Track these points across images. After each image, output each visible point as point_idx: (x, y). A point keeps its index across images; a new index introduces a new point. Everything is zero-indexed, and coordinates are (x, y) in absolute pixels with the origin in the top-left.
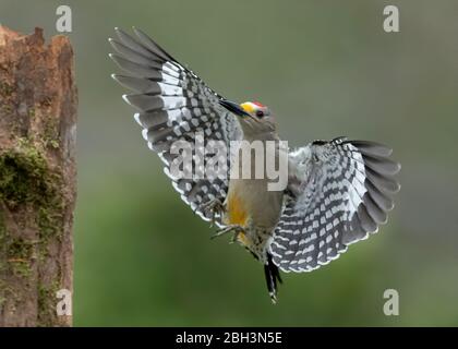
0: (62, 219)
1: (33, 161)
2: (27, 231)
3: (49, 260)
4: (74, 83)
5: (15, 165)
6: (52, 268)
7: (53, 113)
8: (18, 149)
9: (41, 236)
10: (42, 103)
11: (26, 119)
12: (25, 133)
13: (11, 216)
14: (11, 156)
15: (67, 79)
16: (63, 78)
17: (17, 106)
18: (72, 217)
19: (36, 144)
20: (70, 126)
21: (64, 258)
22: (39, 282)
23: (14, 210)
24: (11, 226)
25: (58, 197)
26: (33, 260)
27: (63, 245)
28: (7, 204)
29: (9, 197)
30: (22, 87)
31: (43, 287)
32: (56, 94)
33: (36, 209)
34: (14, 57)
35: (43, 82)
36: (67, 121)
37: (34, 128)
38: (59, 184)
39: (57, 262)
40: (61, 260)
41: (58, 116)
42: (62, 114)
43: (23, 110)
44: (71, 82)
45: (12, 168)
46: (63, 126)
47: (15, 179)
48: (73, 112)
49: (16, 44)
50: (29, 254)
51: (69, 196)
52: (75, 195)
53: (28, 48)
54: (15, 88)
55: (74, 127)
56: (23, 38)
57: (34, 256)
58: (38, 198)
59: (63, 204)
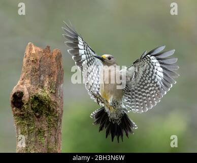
0: (57, 121)
1: (45, 98)
2: (43, 125)
3: (52, 137)
4: (62, 67)
5: (38, 100)
6: (53, 140)
7: (53, 79)
8: (40, 93)
9: (49, 127)
10: (49, 75)
11: (43, 82)
12: (42, 87)
13: (37, 119)
14: (37, 96)
15: (59, 66)
16: (57, 66)
17: (40, 77)
18: (61, 120)
19: (47, 91)
20: (60, 84)
21: (58, 136)
22: (48, 145)
23: (38, 117)
24: (37, 123)
25: (55, 112)
26: (45, 137)
27: (57, 131)
28: (35, 115)
29: (36, 112)
30: (42, 69)
31: (49, 147)
32: (54, 72)
33: (46, 117)
34: (39, 58)
35: (50, 67)
36: (59, 82)
37: (46, 85)
38: (56, 107)
39: (55, 137)
40: (56, 136)
41: (55, 80)
42: (57, 80)
43: (42, 78)
44: (61, 67)
45: (37, 101)
46: (57, 84)
47: (38, 105)
48: (62, 79)
49: (40, 52)
50: (44, 134)
51: (60, 112)
52: (62, 111)
53: (44, 54)
54: (39, 69)
55: (62, 85)
56: (42, 50)
57: (46, 135)
58: (48, 112)
59: (57, 115)
